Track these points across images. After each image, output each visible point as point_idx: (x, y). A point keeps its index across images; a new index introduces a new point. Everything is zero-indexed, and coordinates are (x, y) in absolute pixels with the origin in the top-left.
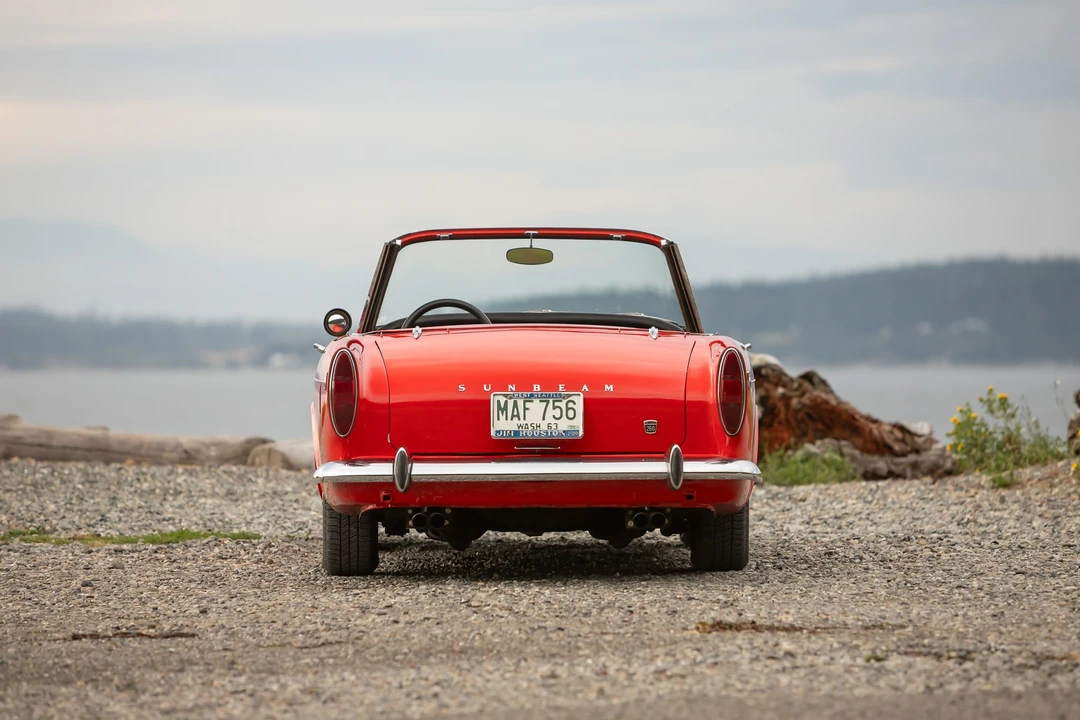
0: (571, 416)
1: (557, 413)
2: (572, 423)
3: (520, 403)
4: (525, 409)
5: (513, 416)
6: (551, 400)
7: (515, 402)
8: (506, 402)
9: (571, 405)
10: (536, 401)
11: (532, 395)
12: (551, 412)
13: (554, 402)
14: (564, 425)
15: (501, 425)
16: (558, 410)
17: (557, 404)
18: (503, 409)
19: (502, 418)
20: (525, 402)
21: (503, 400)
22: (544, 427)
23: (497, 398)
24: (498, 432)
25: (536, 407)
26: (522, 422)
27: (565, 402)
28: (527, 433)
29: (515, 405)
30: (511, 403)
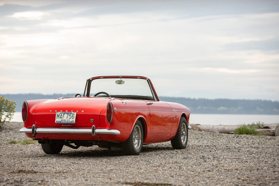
0: (73, 118)
2: (73, 120)
3: (62, 114)
4: (63, 116)
5: (60, 118)
6: (69, 114)
7: (61, 114)
9: (73, 115)
11: (65, 113)
13: (70, 114)
14: (71, 120)
15: (57, 120)
16: (70, 116)
17: (70, 115)
18: (58, 116)
19: (58, 118)
20: (63, 114)
22: (67, 120)
23: (58, 113)
24: (56, 121)
25: (66, 115)
26: (62, 119)
27: (72, 114)
28: (63, 122)
29: (61, 115)
30: (60, 115)
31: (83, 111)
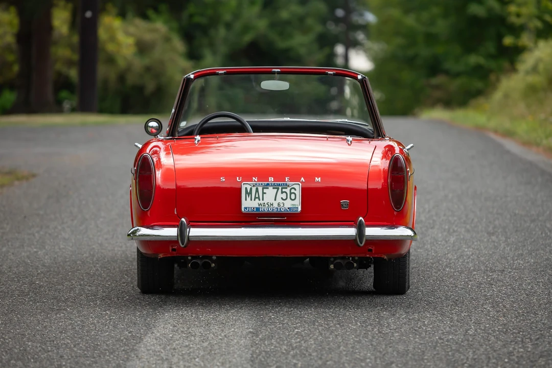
0: (293, 197)
1: (284, 196)
2: (293, 203)
3: (260, 189)
4: (264, 193)
5: (255, 198)
6: (280, 188)
7: (257, 189)
8: (251, 189)
9: (293, 191)
10: (271, 188)
11: (268, 184)
12: (280, 195)
13: (282, 189)
14: (288, 204)
15: (248, 204)
16: (285, 194)
17: (284, 190)
18: (249, 193)
19: (249, 199)
20: (263, 189)
21: (249, 187)
22: (275, 205)
23: (246, 186)
24: (246, 208)
25: (271, 192)
26: (261, 202)
27: (289, 188)
28: (265, 209)
29: (257, 190)
30: (254, 190)
31: (318, 179)
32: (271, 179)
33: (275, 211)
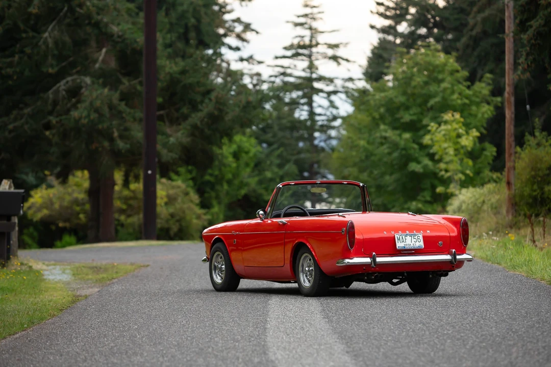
0: (419, 241)
1: (415, 240)
2: (420, 244)
3: (404, 237)
4: (406, 239)
5: (402, 242)
6: (412, 236)
9: (419, 238)
11: (406, 235)
12: (413, 240)
15: (399, 245)
17: (414, 237)
18: (399, 239)
19: (399, 242)
21: (398, 236)
22: (412, 245)
24: (399, 247)
25: (408, 238)
26: (405, 243)
27: (417, 236)
28: (407, 247)
30: (401, 237)
31: (428, 231)
32: (408, 232)
33: (412, 248)
